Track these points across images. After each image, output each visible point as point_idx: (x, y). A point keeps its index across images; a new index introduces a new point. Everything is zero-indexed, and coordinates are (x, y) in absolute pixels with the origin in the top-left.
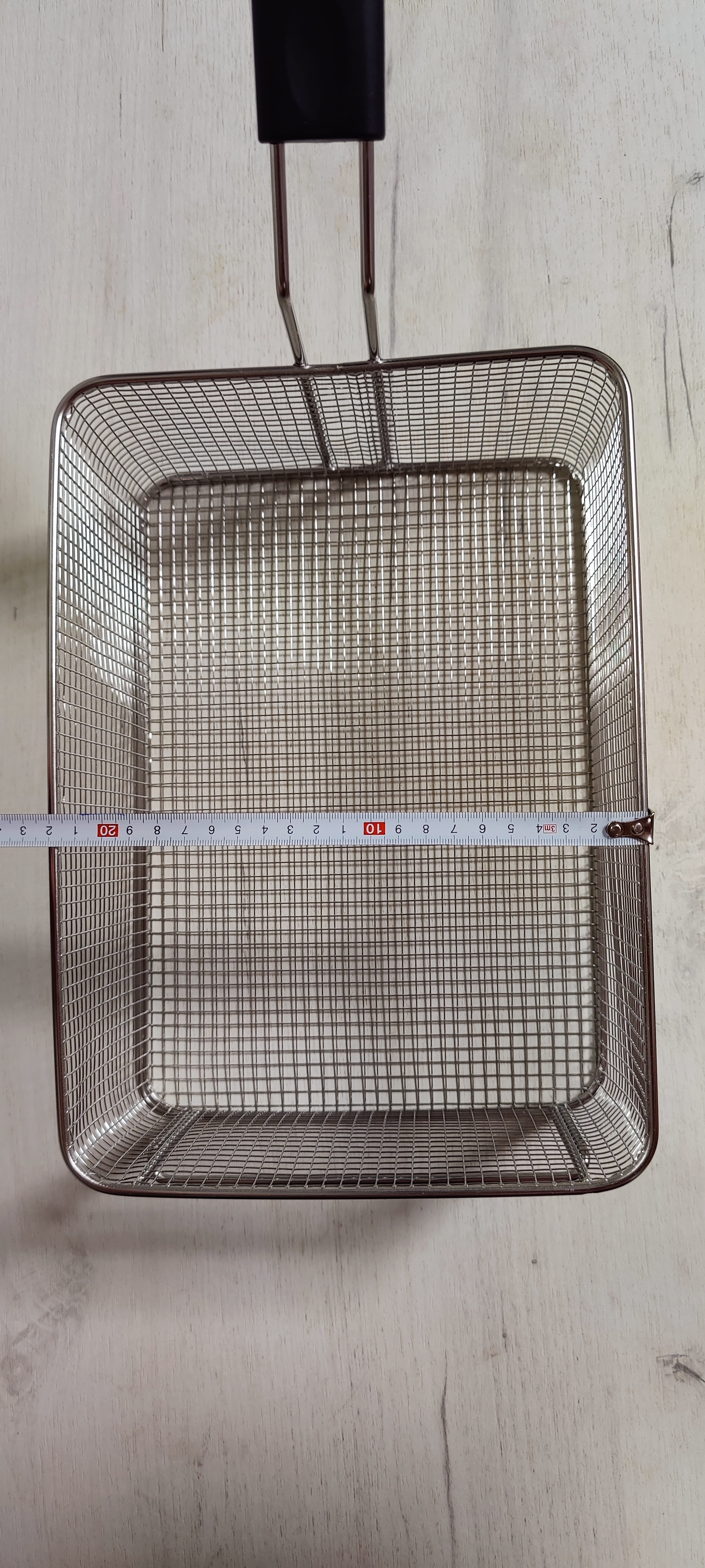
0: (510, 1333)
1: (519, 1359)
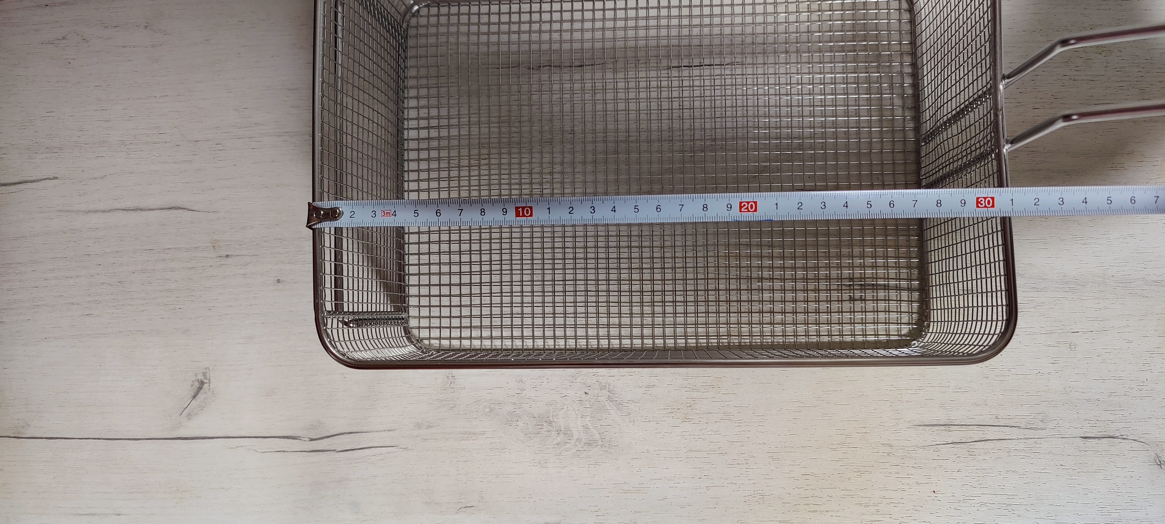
0: (229, 260)
1: (211, 266)
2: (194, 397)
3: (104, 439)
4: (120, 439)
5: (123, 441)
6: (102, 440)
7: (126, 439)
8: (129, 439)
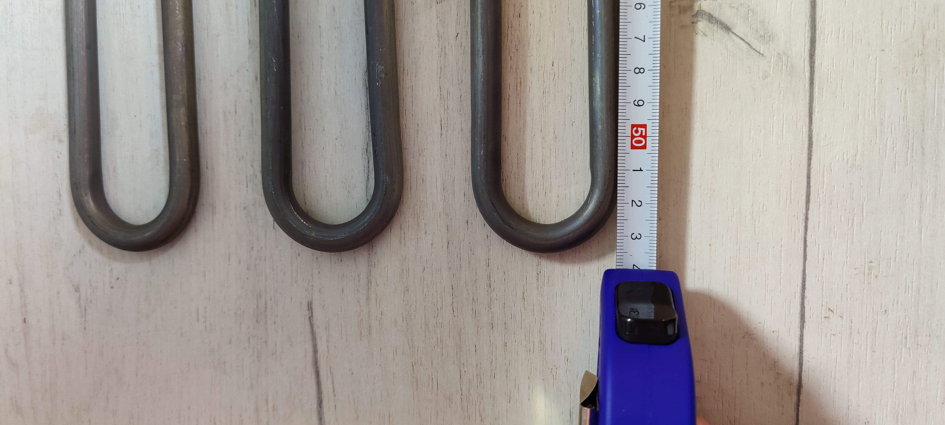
2: (727, 29)
3: (807, 209)
4: (809, 177)
5: (812, 171)
6: (810, 212)
7: (809, 165)
8: (810, 159)
